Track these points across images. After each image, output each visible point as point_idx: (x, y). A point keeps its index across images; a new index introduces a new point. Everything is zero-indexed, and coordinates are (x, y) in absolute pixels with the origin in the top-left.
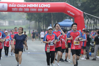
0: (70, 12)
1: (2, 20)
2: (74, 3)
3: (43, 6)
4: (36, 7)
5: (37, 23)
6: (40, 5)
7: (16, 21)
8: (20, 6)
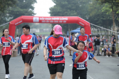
0: (81, 23)
3: (62, 19)
4: (58, 19)
6: (60, 18)
7: (44, 29)
8: (47, 19)
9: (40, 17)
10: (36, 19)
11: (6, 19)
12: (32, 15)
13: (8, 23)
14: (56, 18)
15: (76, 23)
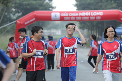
1: (55, 29)
3: (95, 14)
4: (89, 15)
5: (90, 31)
6: (92, 13)
8: (72, 15)
9: (61, 13)
10: (55, 16)
11: (12, 16)
12: (49, 10)
13: (15, 22)
14: (86, 12)
15: (115, 20)
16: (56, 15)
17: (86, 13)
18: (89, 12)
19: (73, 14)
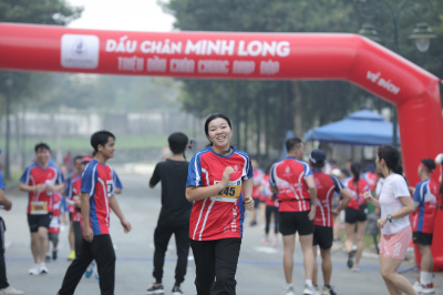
0: (378, 80)
1: (73, 110)
2: (396, 38)
3: (255, 48)
4: (227, 52)
6: (242, 44)
7: (133, 117)
8: (156, 47)
9: (103, 36)
10: (80, 51)
12: (52, 22)
15: (343, 80)
16: (80, 46)
17: (214, 45)
18: (228, 40)
19: (160, 44)
